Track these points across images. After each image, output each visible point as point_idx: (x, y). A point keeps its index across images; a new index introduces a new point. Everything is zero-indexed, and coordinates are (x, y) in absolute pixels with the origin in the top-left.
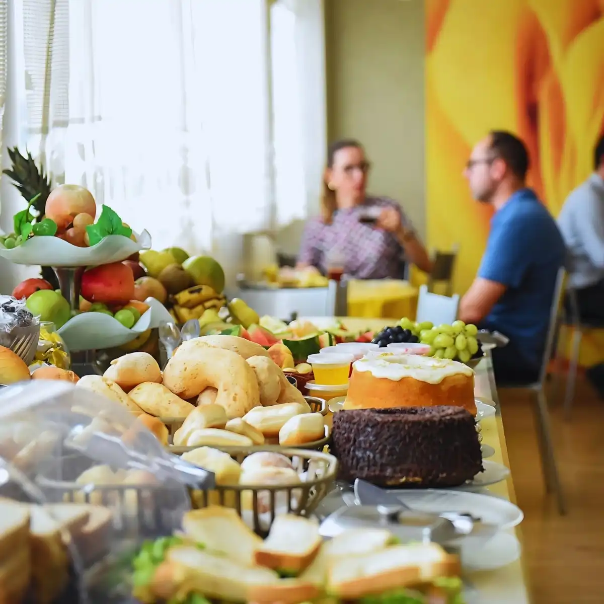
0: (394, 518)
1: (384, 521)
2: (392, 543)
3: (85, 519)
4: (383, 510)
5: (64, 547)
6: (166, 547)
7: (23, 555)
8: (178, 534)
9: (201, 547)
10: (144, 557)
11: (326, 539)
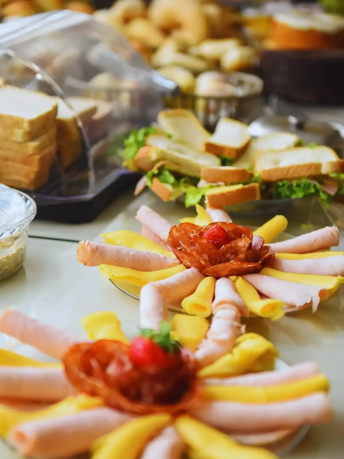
0: (300, 127)
1: (293, 129)
2: (299, 145)
3: (94, 111)
4: (293, 120)
5: (79, 129)
6: (146, 135)
7: (53, 131)
8: (154, 126)
9: (169, 137)
10: (131, 139)
11: (254, 138)
